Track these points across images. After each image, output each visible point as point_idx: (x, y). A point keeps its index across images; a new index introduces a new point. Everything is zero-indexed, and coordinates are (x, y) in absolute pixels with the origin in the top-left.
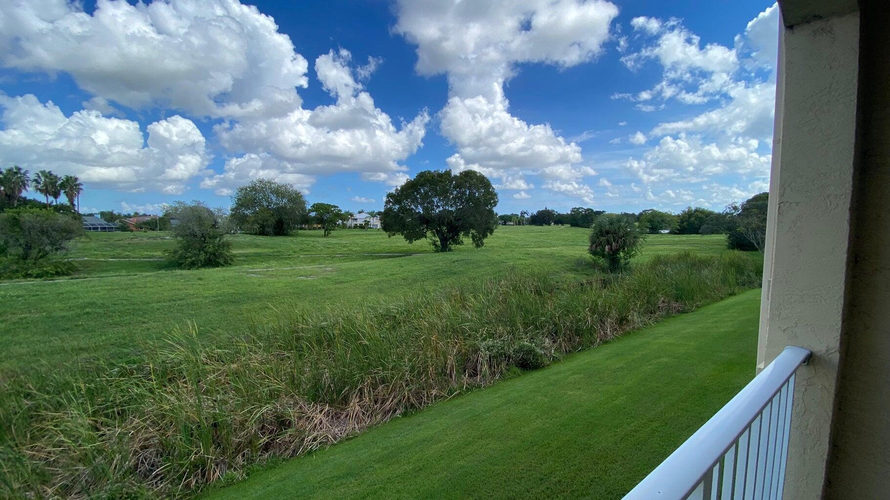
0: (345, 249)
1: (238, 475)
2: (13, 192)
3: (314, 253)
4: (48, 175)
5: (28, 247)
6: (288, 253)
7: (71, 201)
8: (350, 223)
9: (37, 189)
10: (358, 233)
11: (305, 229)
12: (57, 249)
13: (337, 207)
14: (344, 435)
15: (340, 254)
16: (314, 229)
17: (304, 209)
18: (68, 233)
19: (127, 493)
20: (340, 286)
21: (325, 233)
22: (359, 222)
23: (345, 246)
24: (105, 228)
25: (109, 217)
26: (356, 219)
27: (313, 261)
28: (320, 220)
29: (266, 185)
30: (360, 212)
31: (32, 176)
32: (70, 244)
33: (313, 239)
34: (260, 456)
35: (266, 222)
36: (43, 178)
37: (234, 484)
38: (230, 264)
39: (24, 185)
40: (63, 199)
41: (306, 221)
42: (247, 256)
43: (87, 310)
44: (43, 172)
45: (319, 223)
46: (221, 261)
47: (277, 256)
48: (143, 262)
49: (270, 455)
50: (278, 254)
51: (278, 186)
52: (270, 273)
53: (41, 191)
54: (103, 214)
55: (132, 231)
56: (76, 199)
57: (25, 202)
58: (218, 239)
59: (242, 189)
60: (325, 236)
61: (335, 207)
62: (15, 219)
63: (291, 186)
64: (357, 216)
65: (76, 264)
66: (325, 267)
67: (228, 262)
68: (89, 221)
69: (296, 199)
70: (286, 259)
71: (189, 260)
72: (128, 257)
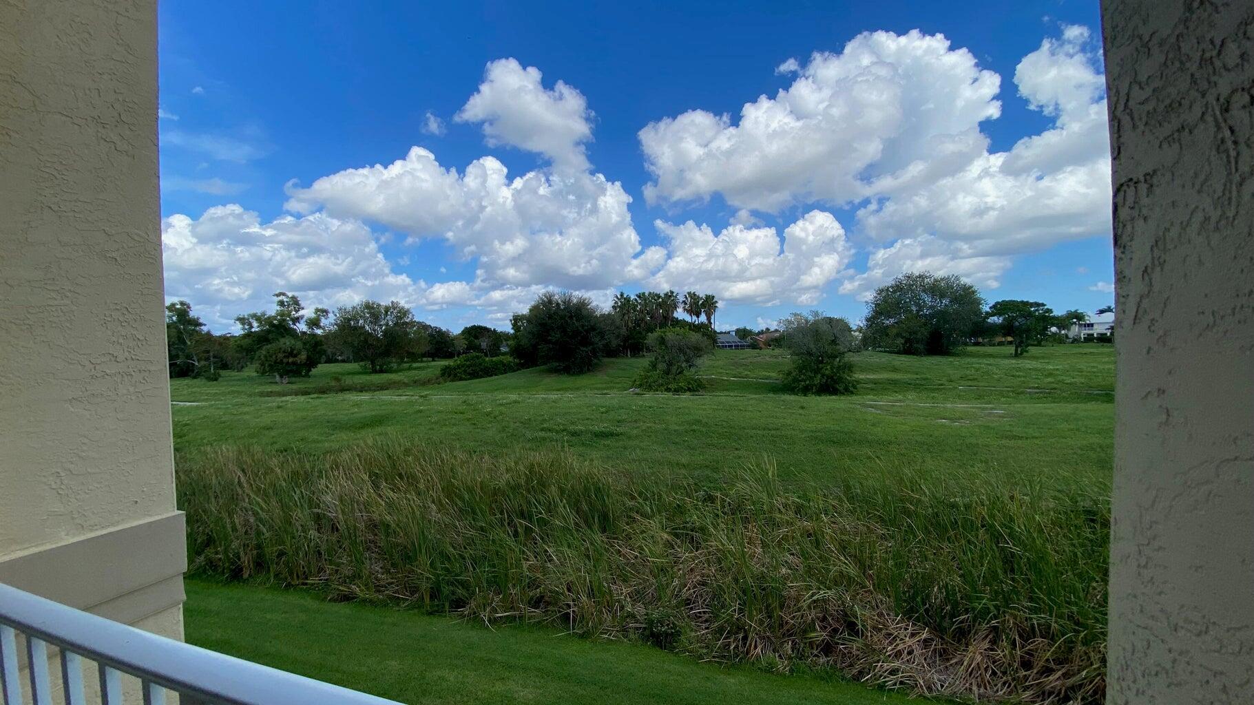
0: (1050, 380)
1: (782, 666)
2: (668, 314)
3: (982, 384)
4: (693, 296)
5: (670, 364)
6: (940, 382)
7: (709, 319)
8: (1074, 331)
9: (685, 309)
10: (1092, 350)
11: (984, 345)
12: (690, 366)
13: (1043, 305)
14: (947, 692)
15: (1037, 388)
16: (1001, 344)
17: (978, 312)
18: (698, 350)
19: (673, 623)
20: (1012, 443)
21: (1016, 350)
22: (1096, 331)
23: (1050, 375)
24: (738, 346)
25: (743, 333)
26: (1091, 325)
27: (979, 397)
28: (1007, 329)
29: (917, 281)
30: (1102, 312)
31: (681, 298)
32: (699, 362)
33: (991, 361)
34: (816, 656)
35: (915, 336)
36: (689, 299)
37: (773, 672)
38: (852, 393)
39: (676, 307)
40: (703, 318)
41: (980, 331)
42: (875, 382)
43: (694, 427)
44: (689, 293)
45: (1005, 335)
46: (841, 387)
47: (918, 386)
48: (760, 383)
49: (828, 662)
50: (923, 382)
51: (936, 281)
52: (895, 409)
53: (688, 311)
54: (738, 331)
55: (761, 349)
56: (712, 317)
57: (677, 322)
58: (838, 359)
59: (882, 291)
60: (1017, 355)
61: (1037, 305)
62: (662, 338)
63: (957, 278)
64: (1092, 317)
65: (704, 382)
66: (992, 409)
67: (849, 389)
68: (722, 339)
69: (965, 296)
70: (933, 390)
71: (803, 383)
72: (747, 376)
